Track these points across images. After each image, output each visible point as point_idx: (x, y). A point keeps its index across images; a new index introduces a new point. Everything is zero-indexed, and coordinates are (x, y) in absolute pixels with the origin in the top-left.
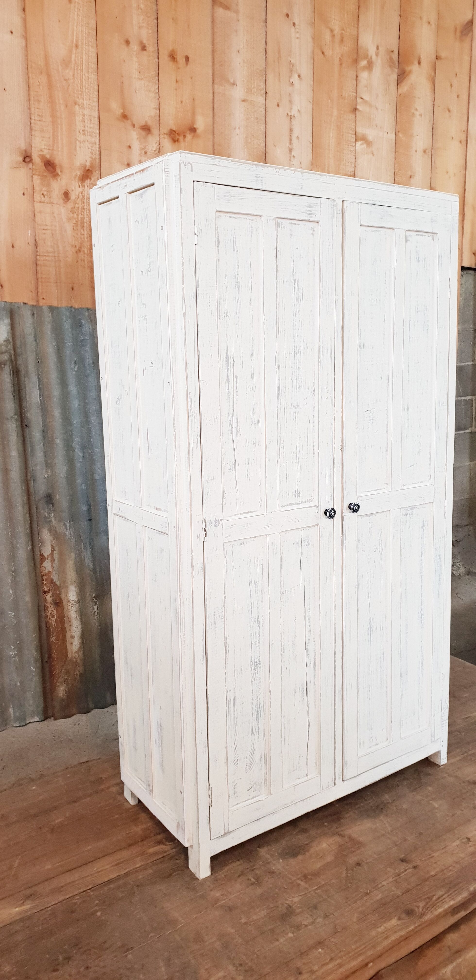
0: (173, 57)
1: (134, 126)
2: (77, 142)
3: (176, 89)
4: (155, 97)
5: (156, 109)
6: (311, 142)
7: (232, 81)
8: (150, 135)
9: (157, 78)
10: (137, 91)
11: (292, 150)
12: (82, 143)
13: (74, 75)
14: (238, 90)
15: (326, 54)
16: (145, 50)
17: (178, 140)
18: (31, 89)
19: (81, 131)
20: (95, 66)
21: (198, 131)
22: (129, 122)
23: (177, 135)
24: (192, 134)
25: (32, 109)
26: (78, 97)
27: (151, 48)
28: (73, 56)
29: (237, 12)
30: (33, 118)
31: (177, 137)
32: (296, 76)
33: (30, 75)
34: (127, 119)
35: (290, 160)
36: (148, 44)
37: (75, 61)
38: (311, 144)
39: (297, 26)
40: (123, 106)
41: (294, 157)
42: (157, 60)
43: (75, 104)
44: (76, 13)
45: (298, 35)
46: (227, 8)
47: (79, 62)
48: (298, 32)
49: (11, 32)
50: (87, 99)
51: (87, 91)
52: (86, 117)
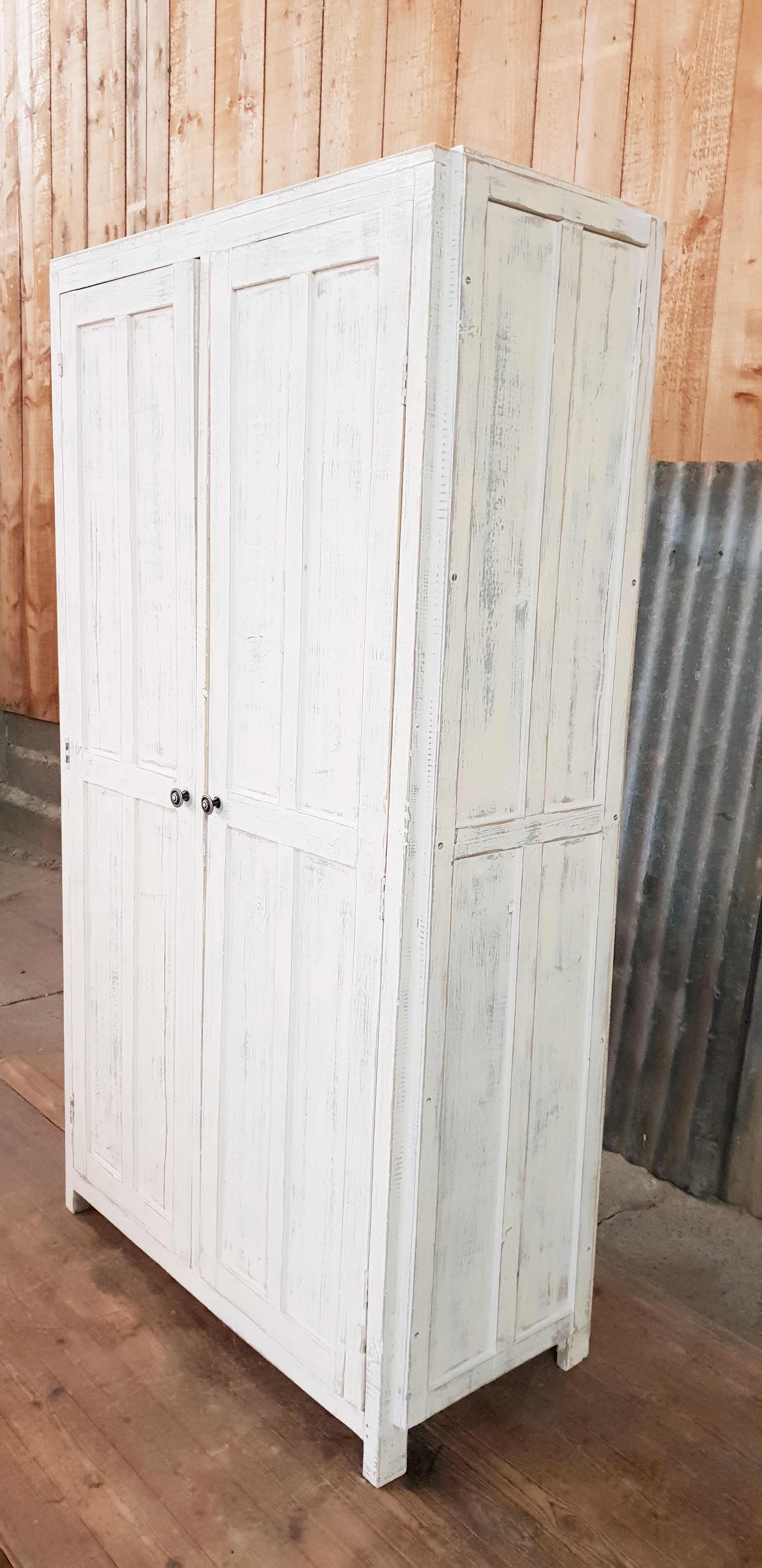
2: (690, 175)
12: (697, 174)
13: (698, 57)
18: (630, 116)
19: (699, 153)
20: (738, 20)
25: (628, 148)
26: (701, 94)
33: (632, 93)
37: (704, 29)
43: (695, 107)
47: (711, 29)
49: (614, 39)
50: (715, 88)
51: (717, 74)
52: (709, 122)
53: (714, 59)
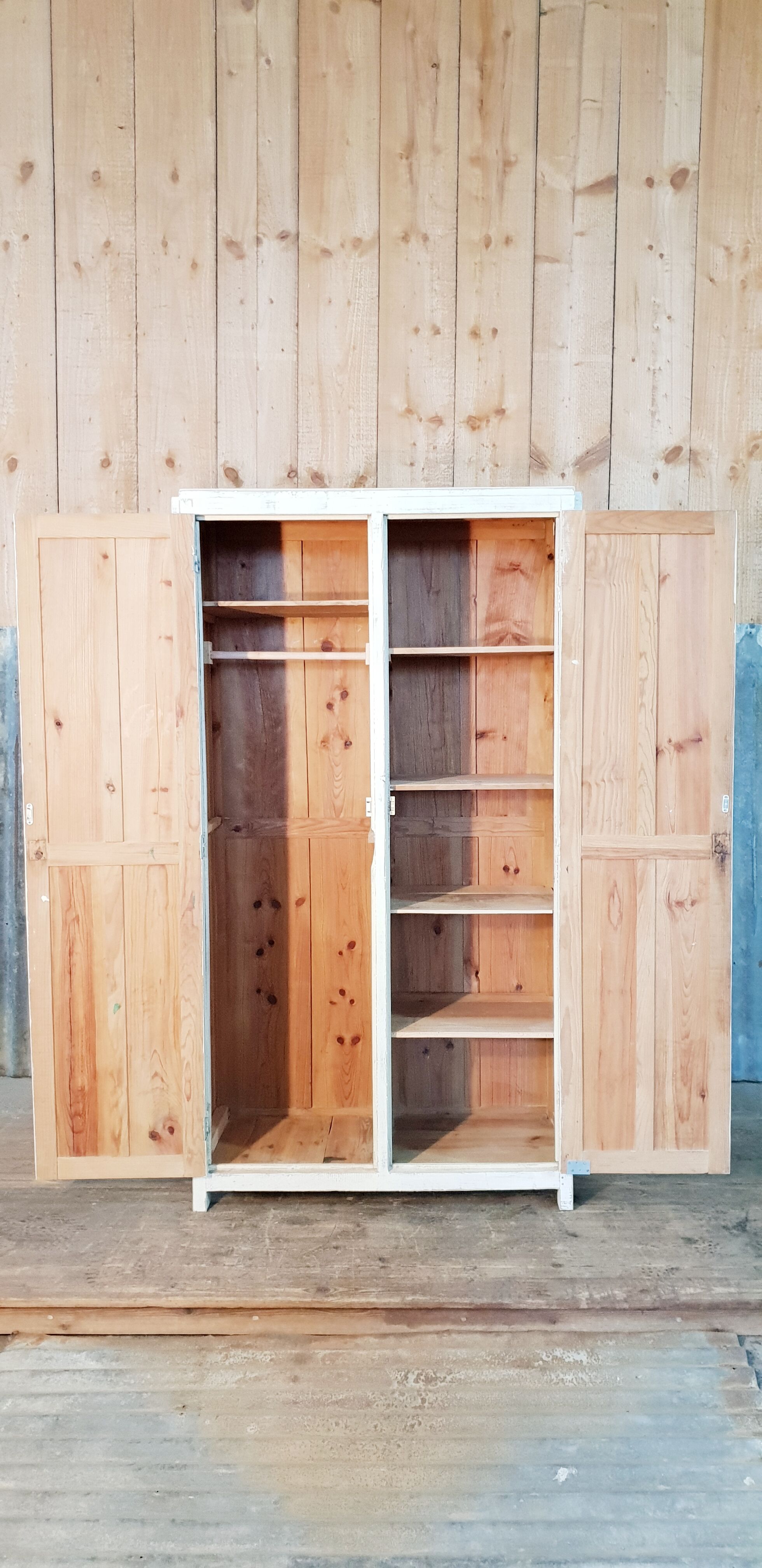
0: (475, 334)
1: (421, 420)
2: (350, 448)
3: (478, 369)
4: (450, 383)
5: (450, 395)
6: (690, 397)
7: (560, 344)
8: (441, 427)
9: (454, 361)
10: (426, 381)
11: (655, 413)
12: (355, 448)
13: (349, 378)
14: (569, 353)
15: (716, 280)
16: (440, 333)
17: (479, 427)
18: (300, 402)
19: (355, 436)
20: (376, 364)
21: (507, 412)
22: (415, 416)
23: (477, 421)
24: (499, 417)
25: (300, 422)
26: (354, 401)
27: (446, 331)
28: (350, 359)
29: (570, 262)
30: (300, 430)
31: (478, 423)
32: (665, 318)
33: (300, 388)
34: (413, 414)
35: (652, 426)
36: (443, 326)
37: (352, 363)
38: (690, 401)
39: (665, 257)
40: (408, 401)
41: (658, 421)
42: (454, 341)
43: (349, 408)
44: (355, 314)
45: (667, 267)
46: (554, 260)
47: (357, 363)
48: (667, 264)
49: (283, 350)
50: (364, 400)
51: (364, 391)
52: (362, 420)
53: (361, 382)
